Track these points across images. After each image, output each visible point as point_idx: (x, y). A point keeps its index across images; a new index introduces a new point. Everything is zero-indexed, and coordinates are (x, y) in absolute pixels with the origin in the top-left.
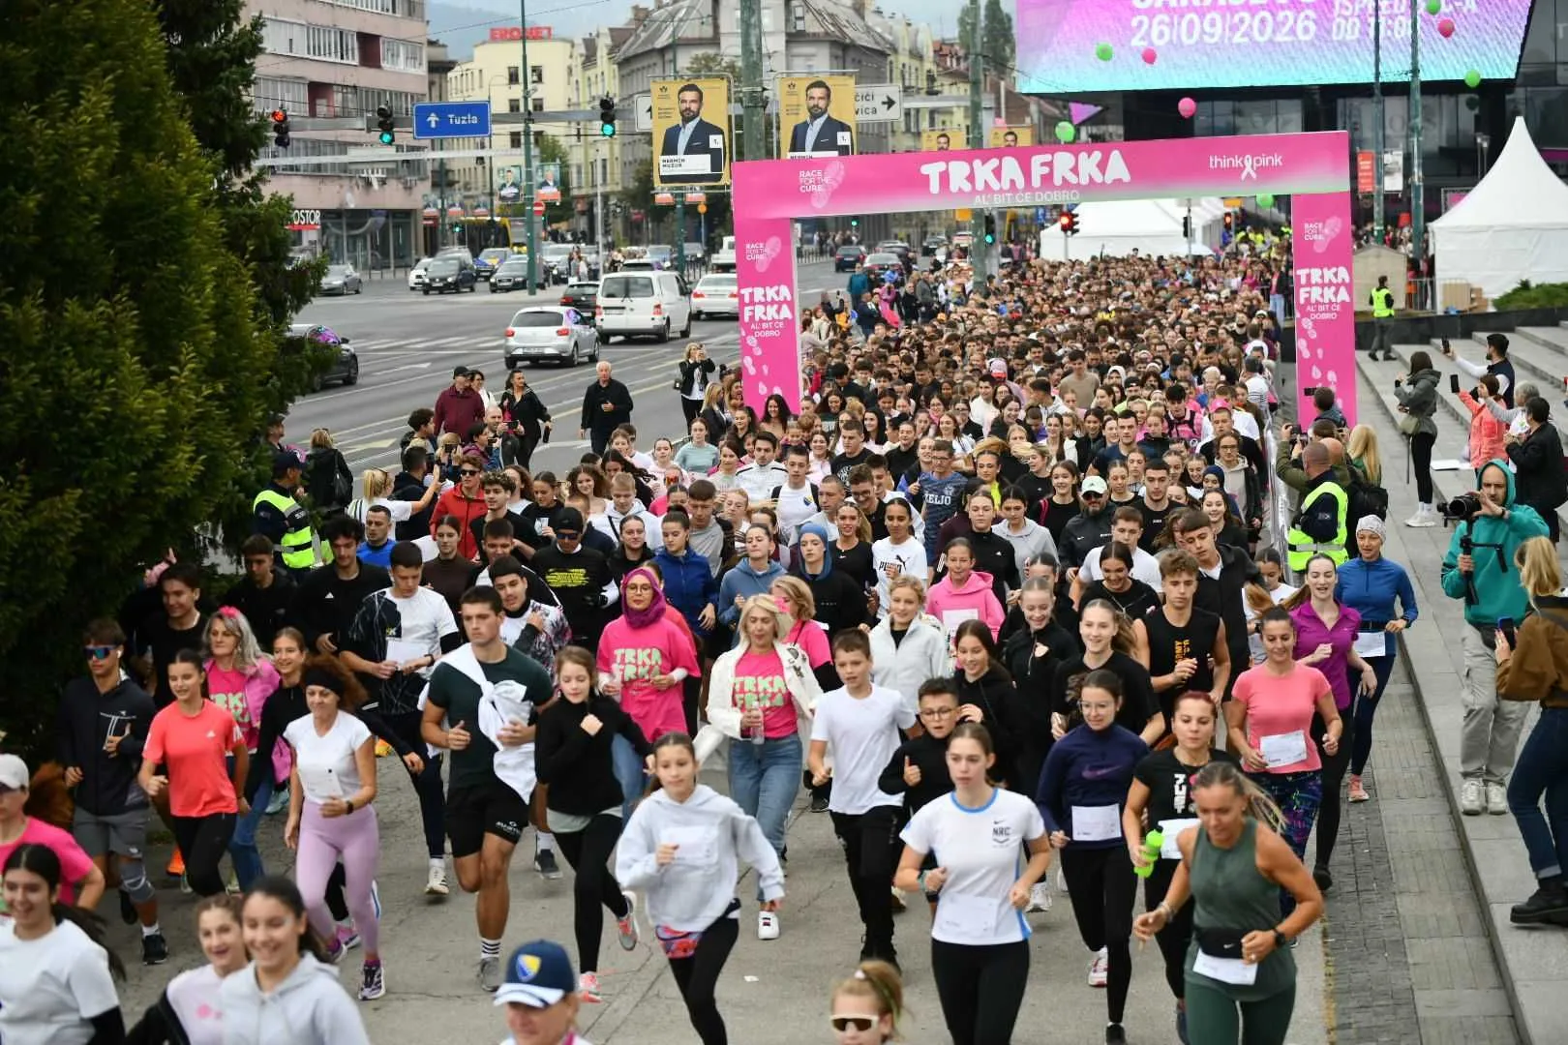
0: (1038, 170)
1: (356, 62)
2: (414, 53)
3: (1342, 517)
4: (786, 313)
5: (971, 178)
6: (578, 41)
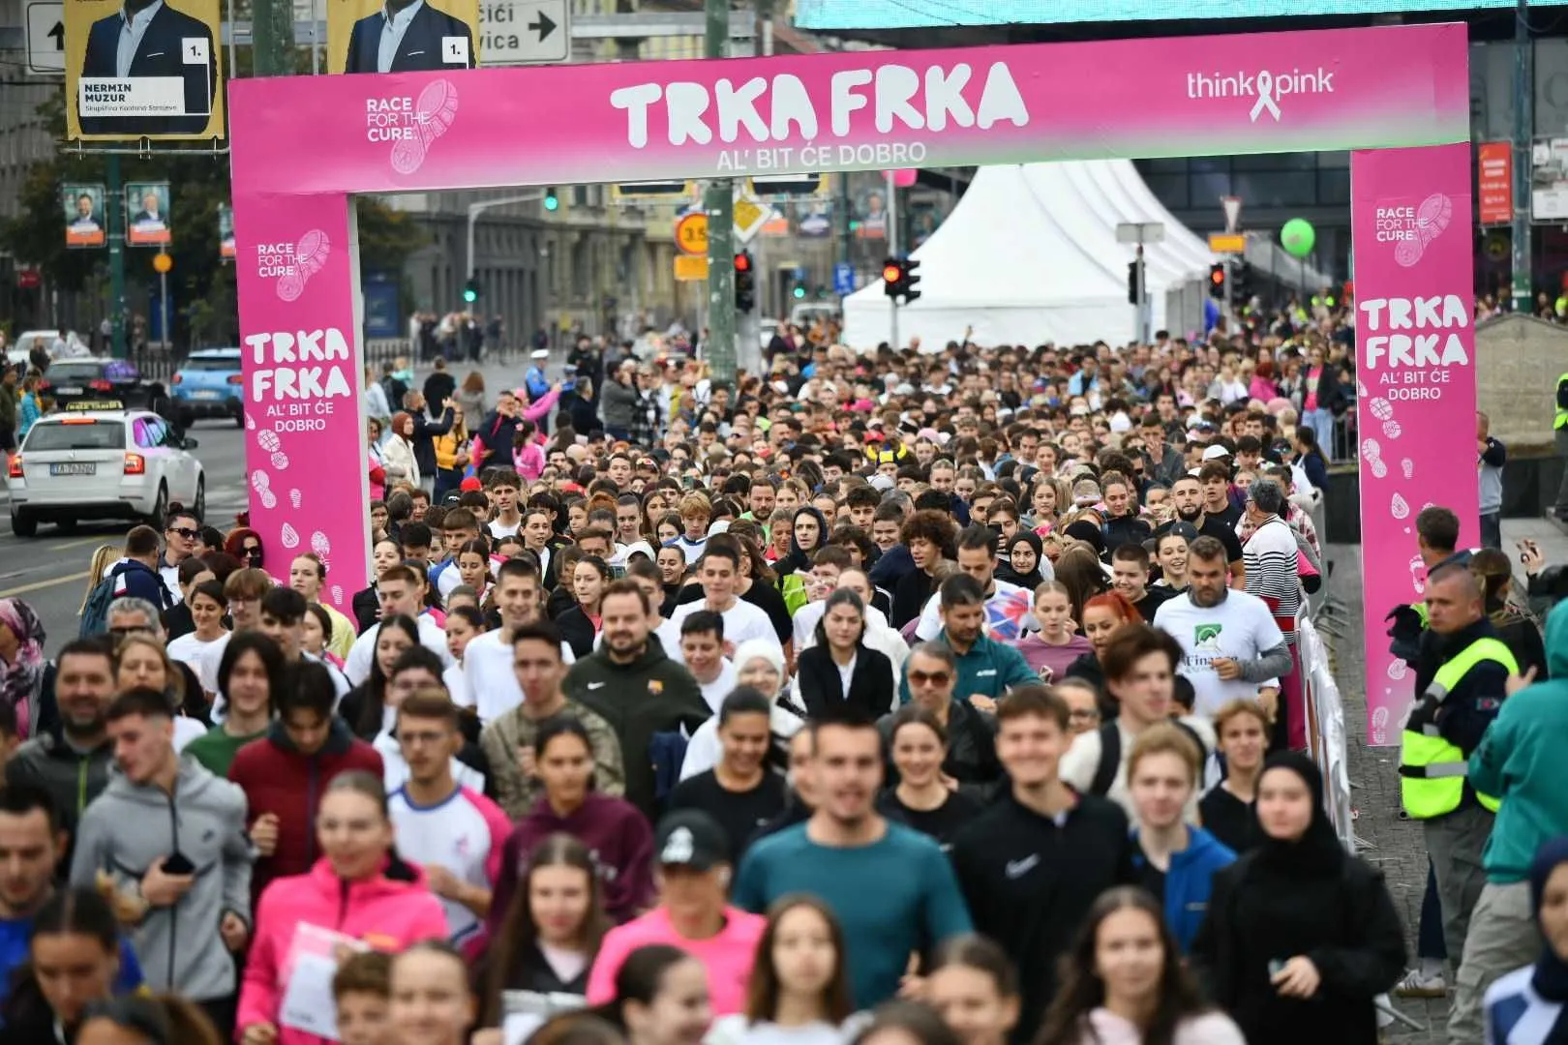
0: (844, 103)
4: (337, 384)
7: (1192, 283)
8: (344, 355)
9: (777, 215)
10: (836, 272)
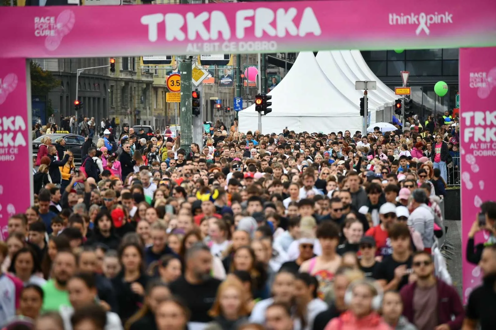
0: (241, 24)
4: (20, 140)
5: (184, 29)
7: (387, 108)
8: (23, 128)
9: (210, 76)
10: (235, 101)
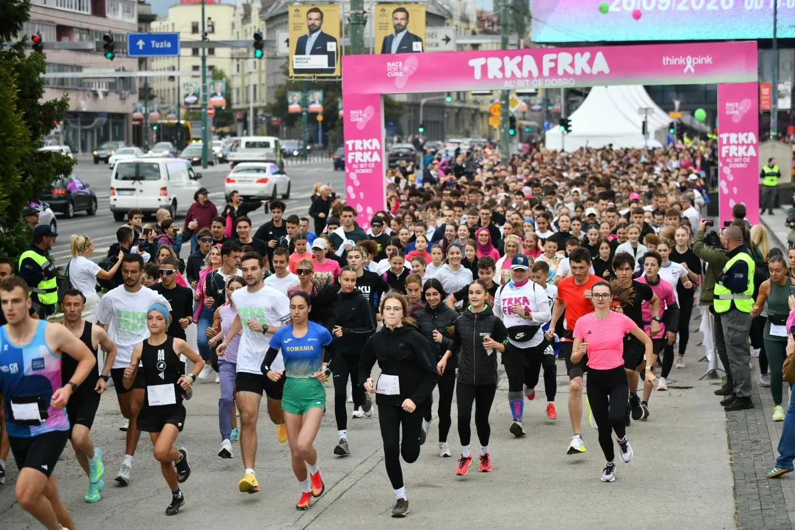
0: (547, 65)
1: (89, 13)
2: (128, 8)
3: (751, 277)
4: (376, 157)
5: (502, 69)
6: (239, 5)
7: (663, 129)
8: (378, 147)
9: (524, 103)
10: (543, 123)
